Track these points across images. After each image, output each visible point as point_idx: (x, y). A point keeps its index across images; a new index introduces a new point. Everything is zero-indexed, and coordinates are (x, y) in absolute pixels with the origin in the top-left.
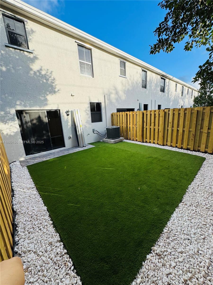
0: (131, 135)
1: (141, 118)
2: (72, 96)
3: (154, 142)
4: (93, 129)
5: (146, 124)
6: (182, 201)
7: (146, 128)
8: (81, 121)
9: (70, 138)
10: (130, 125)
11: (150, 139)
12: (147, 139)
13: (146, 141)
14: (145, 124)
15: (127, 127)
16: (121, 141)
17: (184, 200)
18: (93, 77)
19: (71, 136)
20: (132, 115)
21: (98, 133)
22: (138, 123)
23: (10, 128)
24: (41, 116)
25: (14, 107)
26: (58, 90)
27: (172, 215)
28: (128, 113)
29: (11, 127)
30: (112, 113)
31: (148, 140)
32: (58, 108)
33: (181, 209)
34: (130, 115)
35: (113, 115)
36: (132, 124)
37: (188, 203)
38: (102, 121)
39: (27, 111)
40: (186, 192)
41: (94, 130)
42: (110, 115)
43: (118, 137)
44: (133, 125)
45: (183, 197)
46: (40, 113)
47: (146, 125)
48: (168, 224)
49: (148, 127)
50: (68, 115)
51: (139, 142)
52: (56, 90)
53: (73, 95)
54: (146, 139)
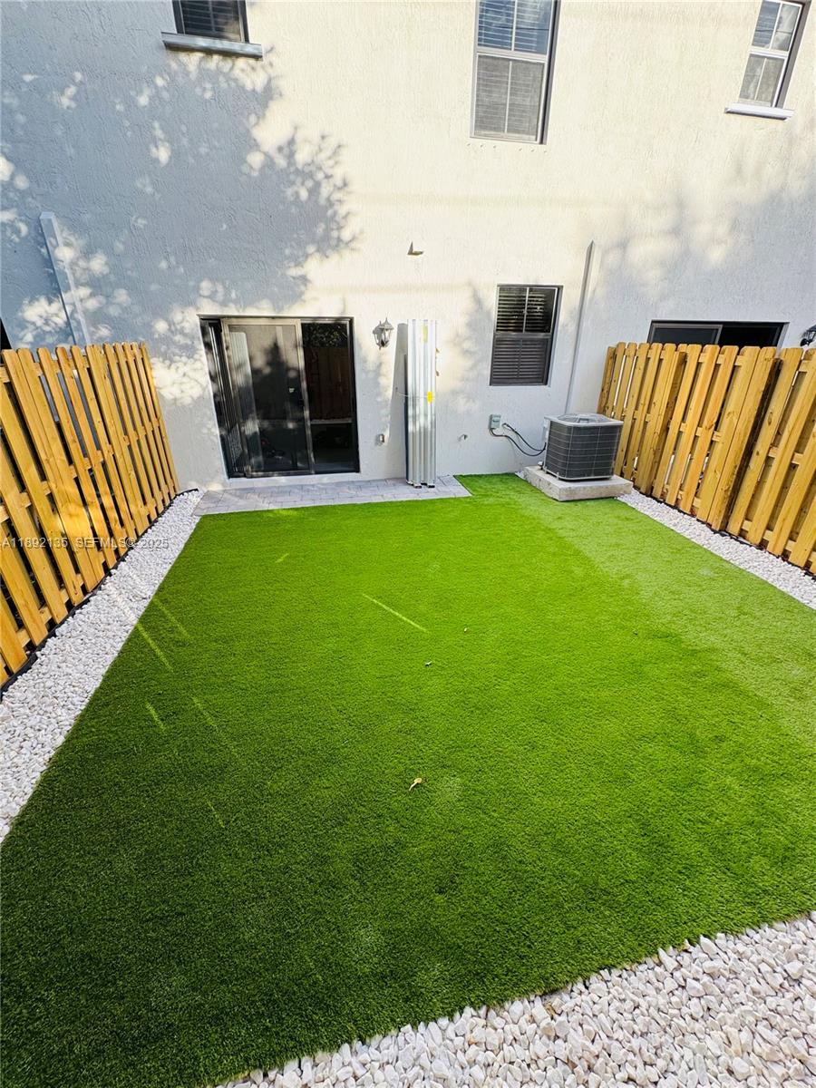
0: (673, 477)
1: (755, 390)
2: (411, 253)
3: (785, 550)
4: (491, 417)
5: (779, 433)
6: (555, 1001)
7: (768, 460)
8: (434, 373)
9: (380, 440)
10: (683, 419)
11: (769, 528)
12: (755, 519)
13: (741, 530)
14: (767, 433)
15: (666, 429)
16: (610, 498)
17: (578, 1000)
18: (541, 142)
19: (387, 435)
20: (709, 365)
21: (514, 437)
22: (731, 422)
23: (181, 383)
24: (281, 342)
25: (192, 303)
26: (353, 239)
27: (409, 1026)
28: (692, 350)
29: (185, 380)
30: (613, 345)
31: (755, 529)
32: (344, 311)
33: (494, 1039)
34: (699, 364)
35: (619, 354)
36: (694, 417)
37: (578, 1039)
38: (546, 384)
39: (234, 322)
40: (651, 961)
41: (495, 419)
42: (602, 354)
43: (603, 472)
44: (699, 425)
45: (594, 978)
46: (279, 330)
47: (775, 444)
48: (336, 1056)
49: (781, 457)
50: (383, 344)
51: (703, 523)
52: (346, 235)
53: (415, 250)
54: (747, 518)
